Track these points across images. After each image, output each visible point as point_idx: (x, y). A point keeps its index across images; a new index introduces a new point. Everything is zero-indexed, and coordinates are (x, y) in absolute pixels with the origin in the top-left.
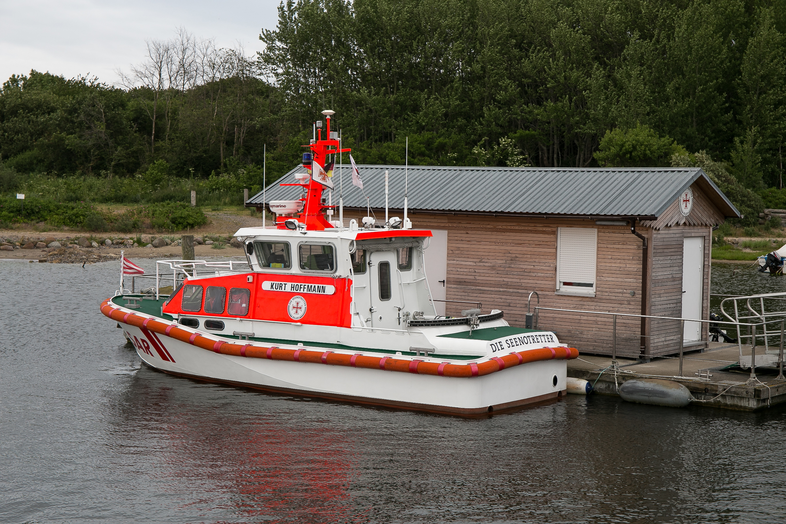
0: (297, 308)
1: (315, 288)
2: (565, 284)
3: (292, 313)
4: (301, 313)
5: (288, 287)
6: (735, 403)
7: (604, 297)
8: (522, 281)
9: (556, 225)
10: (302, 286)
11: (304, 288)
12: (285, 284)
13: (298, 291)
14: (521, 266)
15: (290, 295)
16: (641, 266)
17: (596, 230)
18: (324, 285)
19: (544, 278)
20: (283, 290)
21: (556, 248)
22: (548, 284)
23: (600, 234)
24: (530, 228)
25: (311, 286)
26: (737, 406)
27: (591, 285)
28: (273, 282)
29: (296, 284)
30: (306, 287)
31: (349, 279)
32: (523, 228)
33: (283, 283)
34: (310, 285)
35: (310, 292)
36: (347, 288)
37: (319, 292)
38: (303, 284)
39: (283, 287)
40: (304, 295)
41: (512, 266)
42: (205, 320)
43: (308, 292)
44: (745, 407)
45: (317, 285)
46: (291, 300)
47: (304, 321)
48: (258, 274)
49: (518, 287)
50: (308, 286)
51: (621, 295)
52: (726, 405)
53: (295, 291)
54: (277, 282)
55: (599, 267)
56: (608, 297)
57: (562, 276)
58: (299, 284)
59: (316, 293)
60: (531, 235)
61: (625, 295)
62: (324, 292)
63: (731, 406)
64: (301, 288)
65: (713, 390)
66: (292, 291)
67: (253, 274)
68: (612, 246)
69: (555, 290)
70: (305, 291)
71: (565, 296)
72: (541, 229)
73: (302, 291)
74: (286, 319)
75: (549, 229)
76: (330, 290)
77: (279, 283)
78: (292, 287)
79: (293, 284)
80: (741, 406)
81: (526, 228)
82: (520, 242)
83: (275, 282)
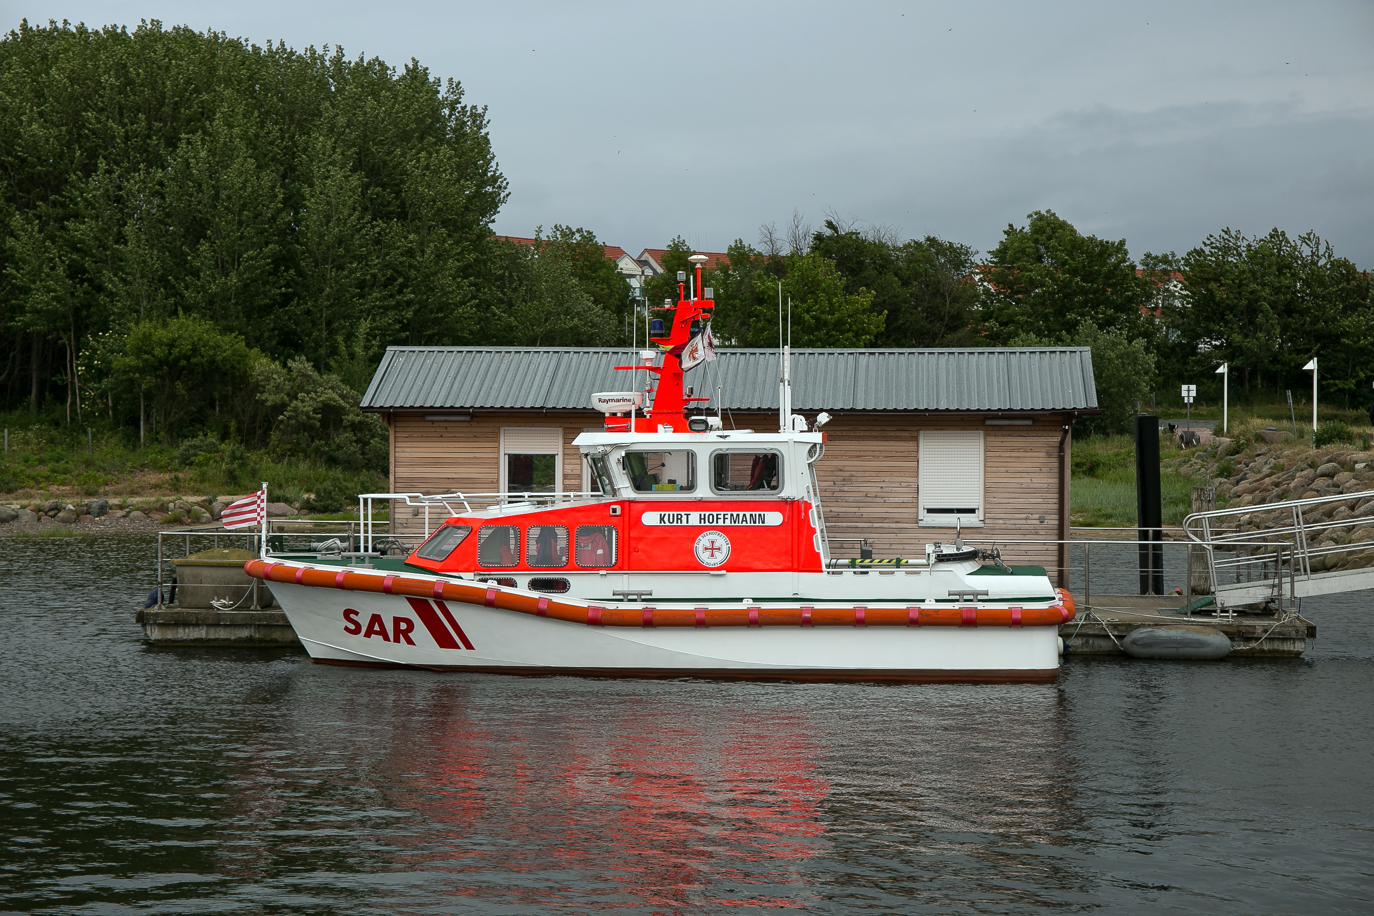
0: (713, 549)
1: (745, 518)
2: (930, 511)
3: (704, 557)
4: (721, 557)
5: (694, 519)
6: (1276, 647)
7: (997, 526)
8: (862, 510)
9: (917, 428)
10: (721, 517)
11: (724, 519)
12: (687, 515)
13: (715, 524)
14: (861, 489)
15: (698, 531)
16: (1056, 481)
17: (982, 432)
18: (762, 513)
19: (901, 505)
20: (684, 523)
21: (918, 461)
22: (907, 512)
23: (989, 438)
24: (874, 434)
25: (738, 515)
26: (1277, 651)
27: (972, 511)
28: (663, 513)
29: (707, 513)
30: (728, 517)
31: (806, 502)
32: (862, 434)
33: (683, 513)
34: (735, 514)
35: (737, 524)
36: (803, 514)
37: (755, 522)
38: (722, 513)
39: (684, 518)
40: (723, 529)
41: (846, 489)
42: (529, 579)
43: (733, 524)
44: (1289, 652)
45: (748, 514)
46: (700, 537)
47: (731, 567)
48: (631, 502)
49: (855, 520)
50: (732, 515)
51: (1024, 522)
52: (1263, 651)
53: (707, 524)
54: (671, 513)
55: (988, 485)
56: (1003, 526)
57: (927, 500)
58: (715, 513)
59: (749, 524)
60: (875, 443)
61: (1029, 522)
62: (763, 522)
63: (1270, 651)
64: (717, 519)
65: (1249, 633)
66: (703, 524)
67: (621, 503)
68: (1008, 454)
69: (917, 520)
70: (728, 523)
71: (934, 527)
72: (892, 434)
73: (721, 523)
74: (694, 566)
75: (906, 434)
76: (774, 519)
77: (675, 513)
78: (701, 519)
79: (703, 513)
80: (1284, 651)
81: (868, 434)
82: (858, 454)
83: (667, 513)
